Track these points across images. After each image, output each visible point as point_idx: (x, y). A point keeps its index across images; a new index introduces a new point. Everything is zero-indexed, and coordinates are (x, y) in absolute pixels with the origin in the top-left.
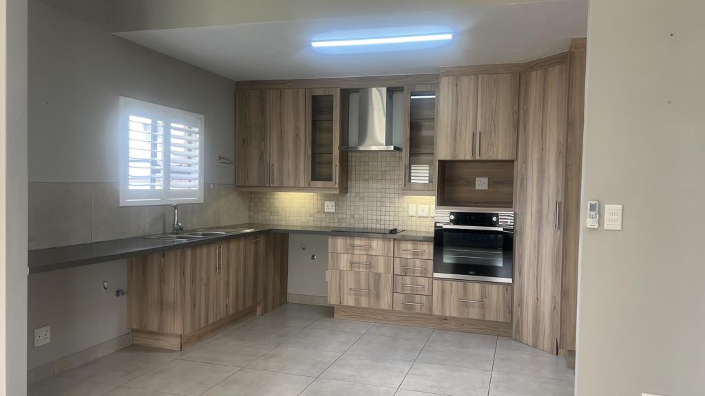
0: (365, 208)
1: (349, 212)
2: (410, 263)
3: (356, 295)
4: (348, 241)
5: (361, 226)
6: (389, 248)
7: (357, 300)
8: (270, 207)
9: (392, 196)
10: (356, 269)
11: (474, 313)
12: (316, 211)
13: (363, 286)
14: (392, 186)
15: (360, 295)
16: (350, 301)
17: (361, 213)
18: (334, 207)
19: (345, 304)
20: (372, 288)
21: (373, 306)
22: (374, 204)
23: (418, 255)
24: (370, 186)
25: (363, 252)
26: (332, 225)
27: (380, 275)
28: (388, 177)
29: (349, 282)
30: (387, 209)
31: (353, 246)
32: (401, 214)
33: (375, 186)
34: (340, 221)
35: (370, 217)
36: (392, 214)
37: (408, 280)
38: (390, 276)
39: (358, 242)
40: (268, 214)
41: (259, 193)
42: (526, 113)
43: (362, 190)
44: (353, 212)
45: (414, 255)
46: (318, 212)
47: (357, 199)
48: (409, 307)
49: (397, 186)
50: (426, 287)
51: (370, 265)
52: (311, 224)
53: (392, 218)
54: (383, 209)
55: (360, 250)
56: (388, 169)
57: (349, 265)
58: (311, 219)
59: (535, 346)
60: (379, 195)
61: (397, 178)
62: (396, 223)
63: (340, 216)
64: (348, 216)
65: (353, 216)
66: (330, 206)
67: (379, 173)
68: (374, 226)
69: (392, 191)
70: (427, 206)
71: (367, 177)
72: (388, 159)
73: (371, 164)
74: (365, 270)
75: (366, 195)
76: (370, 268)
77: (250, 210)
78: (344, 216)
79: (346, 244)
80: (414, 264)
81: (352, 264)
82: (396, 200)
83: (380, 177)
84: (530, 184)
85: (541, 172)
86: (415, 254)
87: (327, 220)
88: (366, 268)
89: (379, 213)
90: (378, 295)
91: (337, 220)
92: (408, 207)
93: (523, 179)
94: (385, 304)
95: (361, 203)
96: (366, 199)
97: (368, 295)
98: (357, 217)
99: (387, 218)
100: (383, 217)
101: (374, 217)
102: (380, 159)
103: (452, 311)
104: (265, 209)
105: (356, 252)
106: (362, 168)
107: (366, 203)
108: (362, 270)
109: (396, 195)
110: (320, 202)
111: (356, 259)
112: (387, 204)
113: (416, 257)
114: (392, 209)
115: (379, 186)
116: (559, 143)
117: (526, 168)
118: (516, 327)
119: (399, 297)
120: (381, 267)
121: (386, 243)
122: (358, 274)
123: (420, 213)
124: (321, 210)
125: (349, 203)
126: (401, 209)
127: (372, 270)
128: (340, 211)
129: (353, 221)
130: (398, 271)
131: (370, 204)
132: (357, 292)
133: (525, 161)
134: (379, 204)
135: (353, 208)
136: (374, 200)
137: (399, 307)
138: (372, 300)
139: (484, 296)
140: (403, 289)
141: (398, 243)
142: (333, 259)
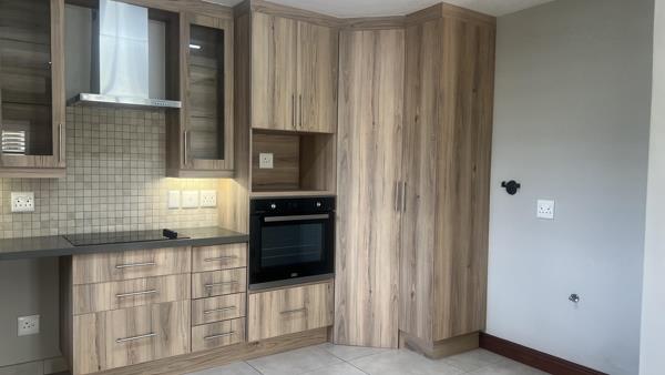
1: (62, 209)
5: (88, 230)
6: (184, 261)
7: (131, 355)
10: (128, 305)
11: (296, 326)
13: (142, 328)
14: (141, 164)
15: (137, 345)
16: (117, 360)
17: (87, 208)
18: (32, 202)
20: (157, 329)
23: (226, 264)
25: (141, 274)
27: (170, 305)
28: (134, 150)
29: (116, 327)
32: (155, 206)
34: (44, 225)
35: (104, 214)
36: (141, 206)
37: (213, 303)
38: (186, 303)
39: (131, 258)
42: (347, 78)
43: (87, 170)
45: (221, 264)
48: (214, 337)
49: (148, 164)
50: (238, 306)
51: (152, 293)
53: (141, 213)
54: (127, 200)
55: (136, 271)
57: (114, 299)
59: (369, 344)
60: (119, 178)
61: (147, 151)
64: (62, 216)
66: (22, 201)
67: (119, 143)
68: (112, 228)
69: (141, 171)
70: (196, 192)
72: (133, 122)
73: (103, 127)
75: (96, 178)
76: (153, 296)
78: (54, 216)
79: (109, 265)
80: (222, 278)
81: (120, 298)
84: (356, 163)
85: (373, 148)
86: (223, 261)
88: (146, 299)
90: (167, 338)
92: (168, 194)
93: (345, 157)
94: (178, 347)
97: (152, 341)
101: (112, 215)
102: (118, 121)
103: (272, 329)
105: (130, 275)
108: (138, 303)
109: (148, 178)
111: (128, 287)
113: (224, 267)
114: (141, 199)
115: (119, 164)
117: (350, 144)
118: (340, 328)
119: (200, 331)
121: (180, 253)
123: (187, 203)
124: (3, 210)
125: (62, 193)
126: (156, 198)
127: (157, 300)
128: (45, 209)
129: (72, 223)
130: (198, 292)
133: (348, 135)
137: (200, 346)
138: (158, 346)
139: (306, 300)
140: (205, 318)
141: (198, 251)
142: (82, 294)
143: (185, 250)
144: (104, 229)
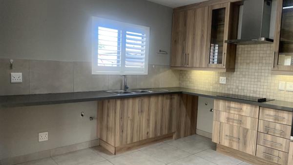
0: (246, 83)
1: (235, 84)
2: (272, 125)
3: (230, 140)
4: (227, 104)
6: (255, 112)
7: (230, 143)
8: (190, 79)
9: (267, 74)
10: (231, 123)
12: (214, 82)
13: (235, 135)
15: (233, 141)
16: (226, 143)
17: (243, 85)
18: (225, 81)
19: (223, 144)
20: (241, 138)
21: (241, 150)
22: (253, 80)
24: (251, 68)
25: (236, 113)
26: (223, 92)
27: (247, 130)
29: (226, 131)
30: (262, 84)
31: (229, 108)
32: (272, 88)
33: (254, 68)
35: (249, 89)
36: (265, 87)
37: (269, 137)
38: (255, 132)
39: (233, 105)
40: (188, 82)
41: (185, 71)
43: (244, 70)
44: (238, 84)
46: (216, 83)
47: (241, 76)
48: (268, 155)
50: (284, 145)
51: (240, 122)
52: (211, 90)
53: (265, 90)
54: (259, 83)
56: (265, 55)
57: (226, 119)
58: (211, 87)
60: (256, 74)
61: (268, 62)
62: (268, 94)
63: (229, 87)
64: (234, 87)
65: (237, 87)
66: (223, 80)
72: (265, 49)
73: (252, 52)
74: (237, 125)
77: (180, 80)
78: (232, 86)
79: (225, 105)
80: (275, 127)
81: (228, 119)
82: (270, 78)
86: (276, 119)
87: (221, 88)
88: (238, 123)
89: (255, 86)
90: (245, 144)
91: (226, 89)
92: (279, 83)
94: (250, 150)
95: (244, 79)
96: (247, 76)
97: (238, 142)
98: (240, 88)
99: (261, 90)
100: (258, 89)
101: (252, 89)
102: (258, 49)
105: (232, 112)
106: (246, 55)
107: (247, 79)
108: (235, 124)
110: (217, 77)
111: (231, 116)
112: (262, 80)
113: (277, 122)
114: (266, 84)
119: (261, 149)
120: (248, 124)
121: (254, 108)
122: (232, 126)
123: (288, 88)
124: (218, 82)
125: (235, 78)
126: (273, 84)
127: (242, 126)
128: (229, 83)
129: (237, 90)
131: (250, 80)
132: (231, 138)
134: (256, 80)
135: (237, 82)
136: (253, 77)
140: (264, 143)
142: (216, 114)
143: (256, 107)
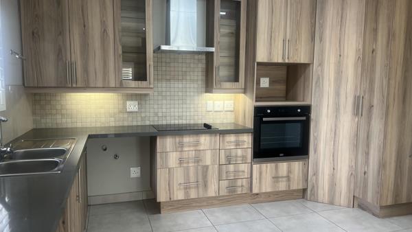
0: (168, 106)
1: (152, 110)
3: (185, 188)
5: (164, 123)
6: (215, 142)
7: (187, 193)
10: (185, 165)
11: (282, 186)
15: (190, 188)
17: (164, 110)
18: (137, 106)
19: (175, 199)
21: (201, 196)
23: (239, 145)
25: (192, 149)
26: (135, 124)
27: (206, 167)
29: (179, 177)
32: (200, 110)
34: (143, 119)
35: (172, 114)
36: (192, 110)
37: (231, 168)
38: (216, 166)
39: (187, 139)
44: (156, 111)
45: (236, 145)
46: (120, 112)
47: (160, 98)
48: (232, 188)
49: (196, 86)
50: (246, 171)
52: (112, 124)
55: (189, 146)
56: (188, 70)
57: (178, 162)
58: (113, 119)
59: (331, 203)
63: (143, 115)
64: (152, 115)
65: (156, 114)
66: (132, 106)
70: (222, 102)
71: (168, 77)
73: (172, 65)
74: (193, 164)
75: (168, 94)
76: (198, 162)
78: (148, 114)
80: (236, 154)
83: (180, 78)
84: (326, 83)
85: (339, 73)
87: (130, 119)
88: (195, 162)
89: (180, 110)
90: (205, 186)
91: (139, 119)
92: (206, 103)
93: (318, 78)
94: (212, 192)
95: (164, 102)
96: (168, 98)
97: (197, 187)
98: (160, 114)
103: (267, 187)
104: (54, 112)
105: (186, 149)
107: (168, 102)
108: (190, 165)
110: (121, 102)
111: (185, 155)
113: (238, 147)
114: (192, 106)
116: (358, 51)
118: (311, 191)
119: (224, 184)
120: (208, 159)
121: (213, 138)
122: (187, 169)
126: (200, 105)
127: (200, 164)
130: (223, 161)
131: (172, 102)
133: (321, 64)
135: (156, 106)
137: (224, 192)
138: (201, 190)
139: (289, 171)
140: (227, 177)
141: (223, 137)
142: (161, 158)
143: (216, 136)
144: (172, 122)
